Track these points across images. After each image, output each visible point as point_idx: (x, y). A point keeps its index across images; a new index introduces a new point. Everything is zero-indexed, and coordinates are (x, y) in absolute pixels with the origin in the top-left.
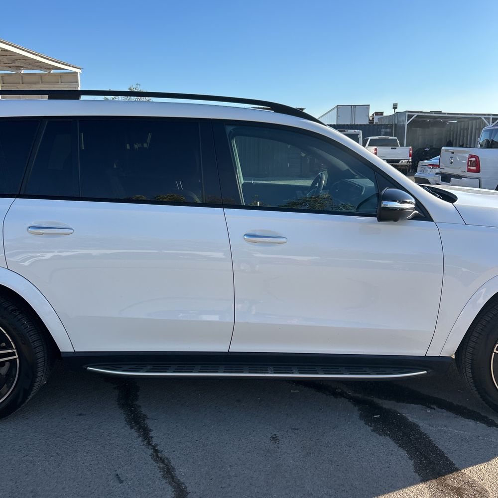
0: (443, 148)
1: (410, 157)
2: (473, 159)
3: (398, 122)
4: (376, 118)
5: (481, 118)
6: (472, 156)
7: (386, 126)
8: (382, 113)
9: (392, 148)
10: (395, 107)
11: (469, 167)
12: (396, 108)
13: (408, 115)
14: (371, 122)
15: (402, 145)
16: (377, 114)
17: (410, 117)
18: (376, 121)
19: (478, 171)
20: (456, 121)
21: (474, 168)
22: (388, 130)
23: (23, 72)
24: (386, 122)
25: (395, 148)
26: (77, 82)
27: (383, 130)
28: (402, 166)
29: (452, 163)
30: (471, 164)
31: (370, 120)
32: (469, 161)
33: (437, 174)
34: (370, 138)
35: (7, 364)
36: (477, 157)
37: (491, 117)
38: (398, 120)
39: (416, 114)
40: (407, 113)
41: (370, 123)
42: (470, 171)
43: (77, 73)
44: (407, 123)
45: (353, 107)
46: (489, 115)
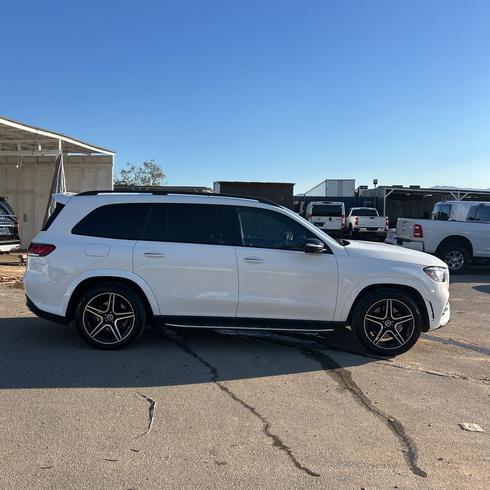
0: (399, 219)
1: (387, 225)
2: (417, 228)
3: (378, 195)
4: (361, 190)
5: (449, 193)
6: (416, 225)
7: (368, 199)
8: (366, 187)
9: (371, 218)
10: (375, 182)
11: (415, 234)
12: (377, 183)
13: (386, 190)
14: (357, 194)
15: (381, 215)
16: (362, 187)
17: (388, 191)
18: (360, 194)
19: (421, 236)
20: (431, 195)
21: (418, 234)
22: (370, 202)
23: (69, 154)
24: (368, 195)
25: (374, 218)
26: (112, 163)
27: (366, 202)
28: (380, 233)
29: (404, 230)
30: (416, 231)
31: (355, 192)
32: (414, 229)
33: (394, 238)
34: (353, 209)
35: (127, 321)
36: (420, 226)
37: (459, 192)
38: (378, 193)
39: (393, 189)
40: (386, 188)
41: (355, 195)
42: (415, 236)
43: (112, 156)
44: (385, 196)
45: (340, 181)
46: (457, 190)
